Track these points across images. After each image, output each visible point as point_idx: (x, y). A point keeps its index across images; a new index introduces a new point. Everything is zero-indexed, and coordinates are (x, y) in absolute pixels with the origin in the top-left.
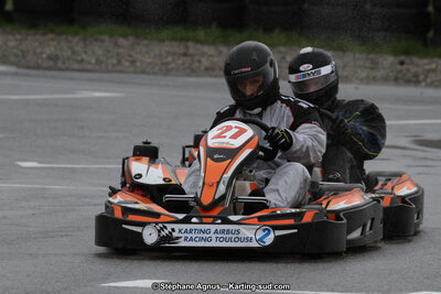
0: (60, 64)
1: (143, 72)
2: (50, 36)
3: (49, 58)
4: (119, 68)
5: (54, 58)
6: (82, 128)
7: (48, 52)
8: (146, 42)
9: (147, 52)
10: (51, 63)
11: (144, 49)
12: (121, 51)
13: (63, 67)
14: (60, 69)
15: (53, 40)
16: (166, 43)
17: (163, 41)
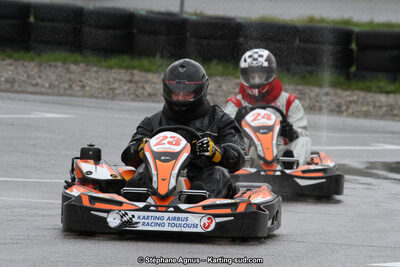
0: (16, 87)
1: (91, 96)
2: (9, 61)
3: (7, 81)
4: (70, 92)
5: (11, 81)
6: (34, 145)
7: (6, 75)
8: (95, 69)
9: (97, 78)
10: (8, 86)
11: (94, 75)
12: (72, 76)
13: (18, 89)
14: (17, 92)
15: (11, 65)
16: (114, 70)
17: (111, 68)
